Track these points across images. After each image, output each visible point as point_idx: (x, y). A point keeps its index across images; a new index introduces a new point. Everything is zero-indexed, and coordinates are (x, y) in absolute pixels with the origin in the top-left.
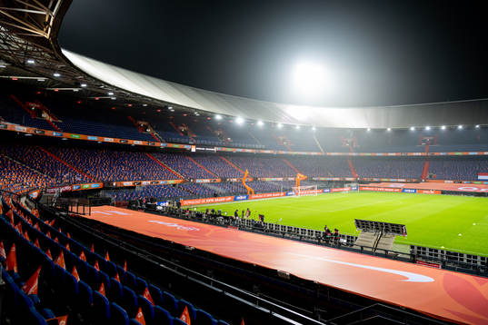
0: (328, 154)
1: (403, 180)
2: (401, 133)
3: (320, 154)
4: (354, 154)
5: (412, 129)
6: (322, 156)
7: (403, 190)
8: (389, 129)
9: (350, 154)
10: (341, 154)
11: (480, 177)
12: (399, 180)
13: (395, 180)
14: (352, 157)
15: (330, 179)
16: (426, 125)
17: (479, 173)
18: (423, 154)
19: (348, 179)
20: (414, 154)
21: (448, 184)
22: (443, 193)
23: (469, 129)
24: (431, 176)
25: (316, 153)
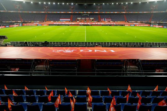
0: (9, 11)
1: (39, 21)
2: (36, 4)
3: (5, 11)
5: (40, 3)
8: (32, 2)
9: (19, 12)
10: (15, 12)
11: (60, 20)
12: (38, 21)
13: (36, 21)
15: (11, 22)
16: (44, 2)
17: (60, 18)
18: (45, 12)
19: (19, 22)
20: (42, 12)
21: (52, 22)
22: (49, 25)
23: (56, 4)
24: (47, 20)
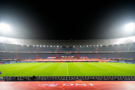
0: (9, 52)
1: (31, 59)
2: (31, 47)
3: (6, 52)
4: (18, 52)
5: (34, 46)
6: (7, 52)
7: (30, 62)
8: (28, 46)
10: (14, 52)
11: (48, 58)
14: (18, 53)
16: (37, 45)
19: (15, 59)
20: (34, 52)
21: (41, 60)
22: (39, 62)
23: (46, 46)
24: (38, 58)
25: (4, 52)
